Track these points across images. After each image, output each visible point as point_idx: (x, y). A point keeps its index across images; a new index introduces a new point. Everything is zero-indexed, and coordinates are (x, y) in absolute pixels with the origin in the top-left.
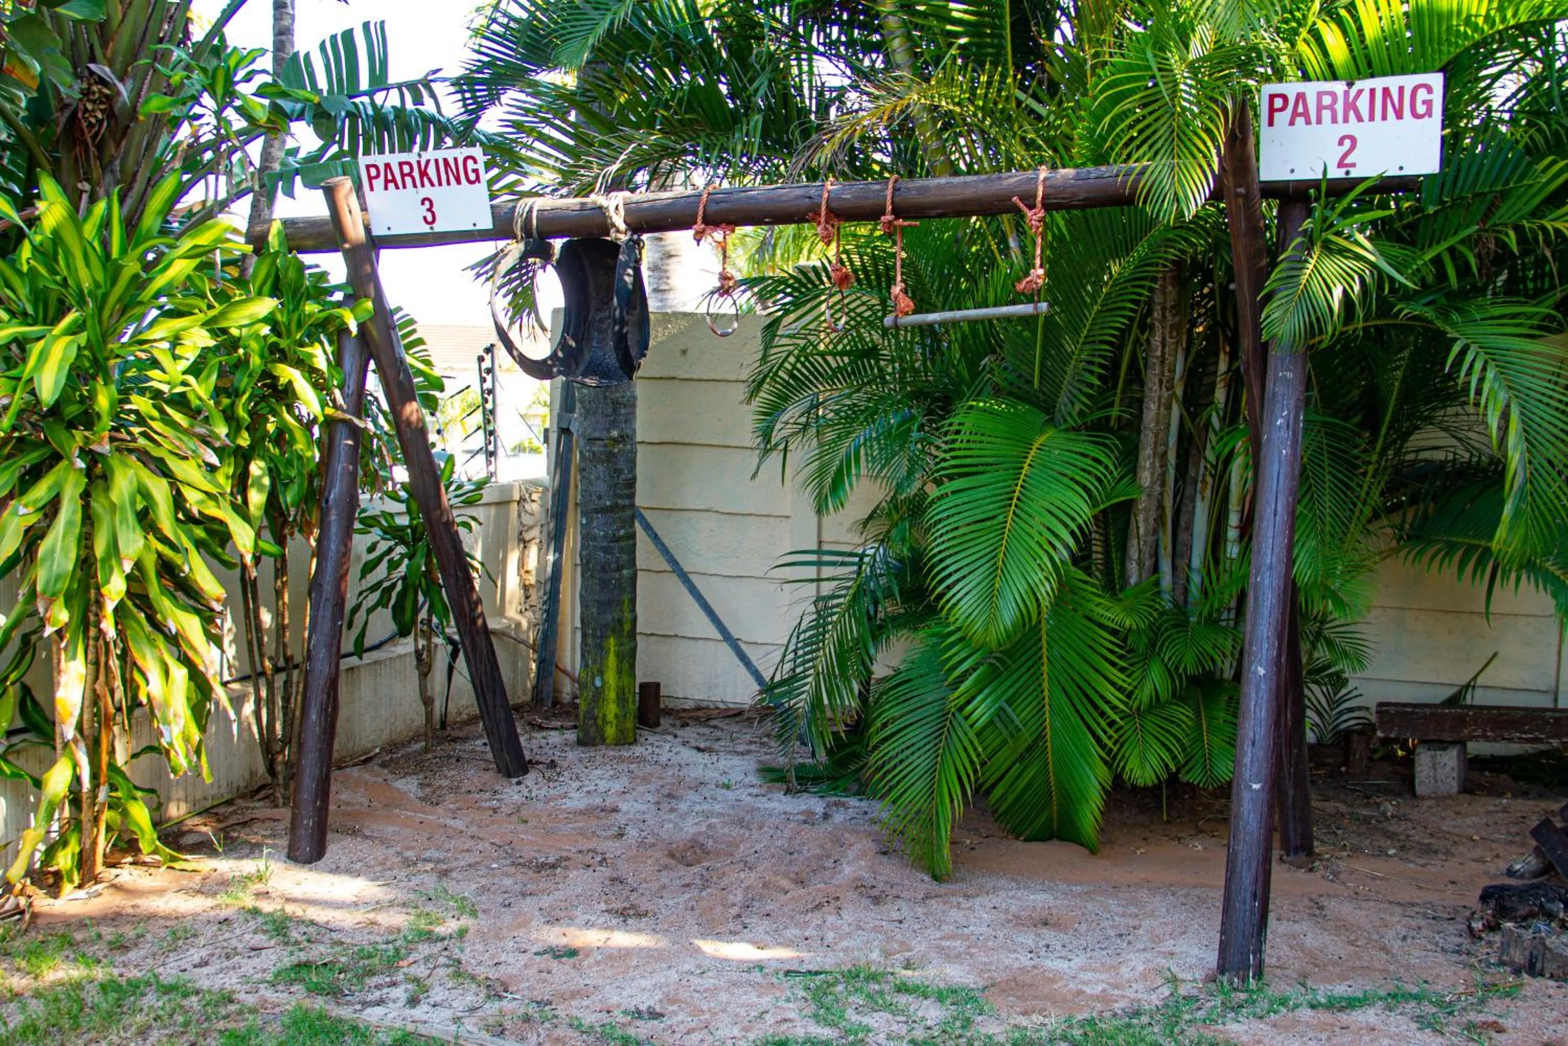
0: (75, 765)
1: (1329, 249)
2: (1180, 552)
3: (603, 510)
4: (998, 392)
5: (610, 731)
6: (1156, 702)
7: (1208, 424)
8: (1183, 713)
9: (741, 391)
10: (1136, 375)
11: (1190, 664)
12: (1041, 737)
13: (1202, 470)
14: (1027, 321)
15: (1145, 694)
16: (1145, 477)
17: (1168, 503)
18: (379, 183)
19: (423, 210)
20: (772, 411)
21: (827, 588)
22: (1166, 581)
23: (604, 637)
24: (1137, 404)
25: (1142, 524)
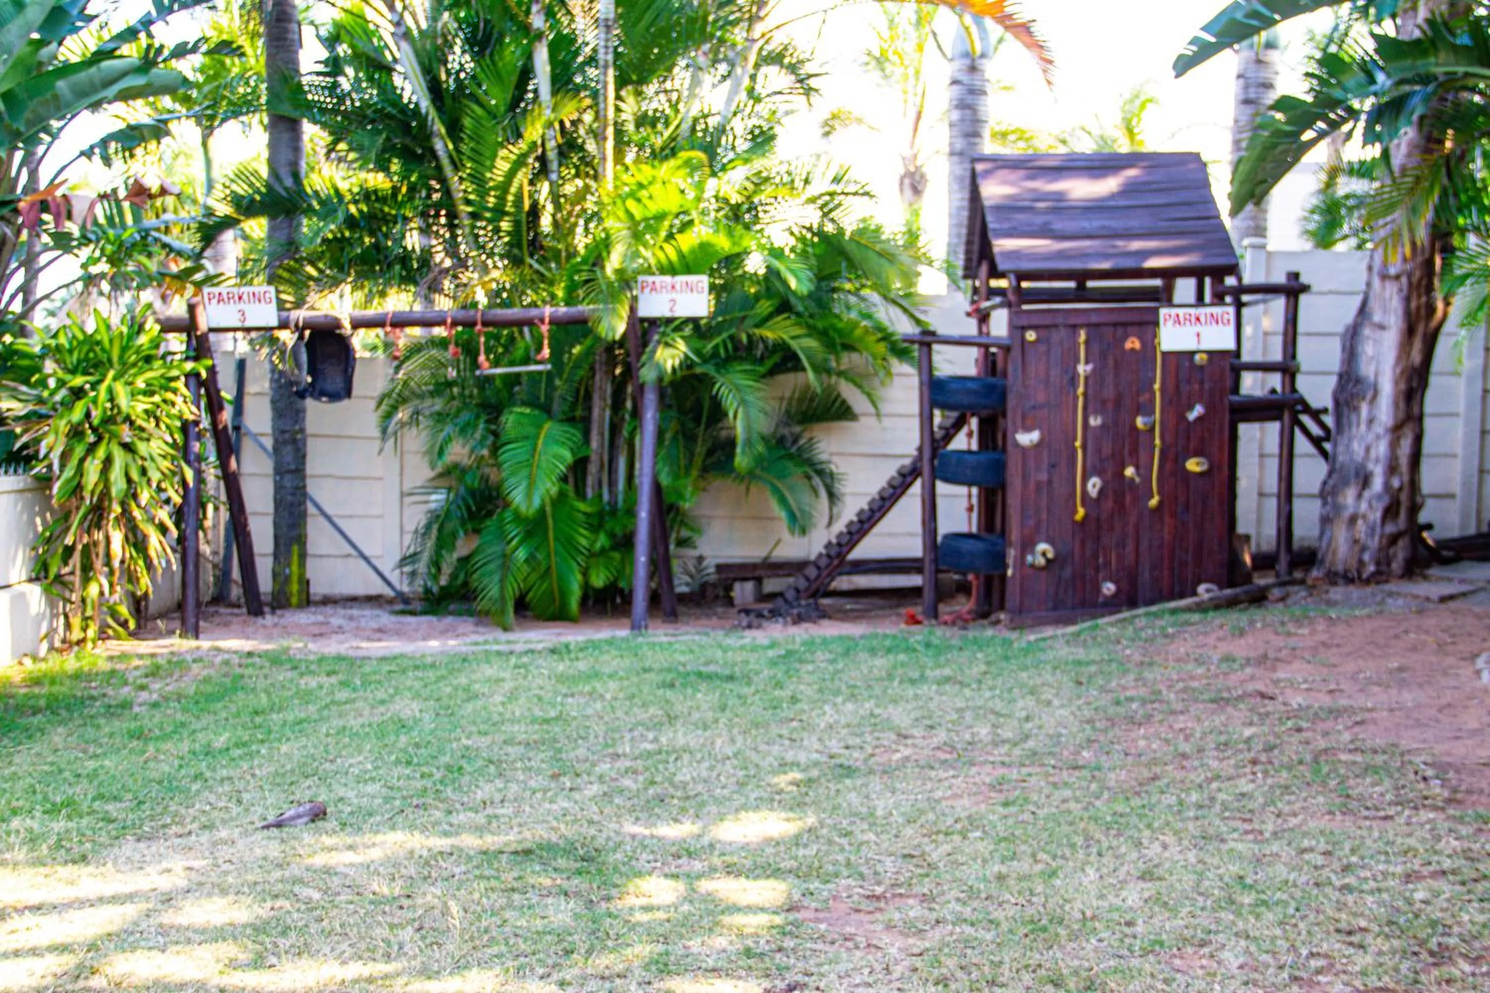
0: (101, 586)
1: (667, 345)
2: (612, 484)
3: (289, 472)
4: (524, 403)
5: (294, 600)
6: (603, 551)
7: (623, 419)
8: (616, 555)
9: (373, 404)
10: (588, 397)
11: (618, 531)
12: (549, 569)
13: (621, 442)
14: (540, 373)
15: (598, 546)
16: (594, 444)
17: (606, 458)
18: (214, 301)
19: (239, 315)
20: (388, 416)
21: (433, 506)
22: (606, 497)
23: (291, 545)
24: (589, 409)
25: (593, 468)
